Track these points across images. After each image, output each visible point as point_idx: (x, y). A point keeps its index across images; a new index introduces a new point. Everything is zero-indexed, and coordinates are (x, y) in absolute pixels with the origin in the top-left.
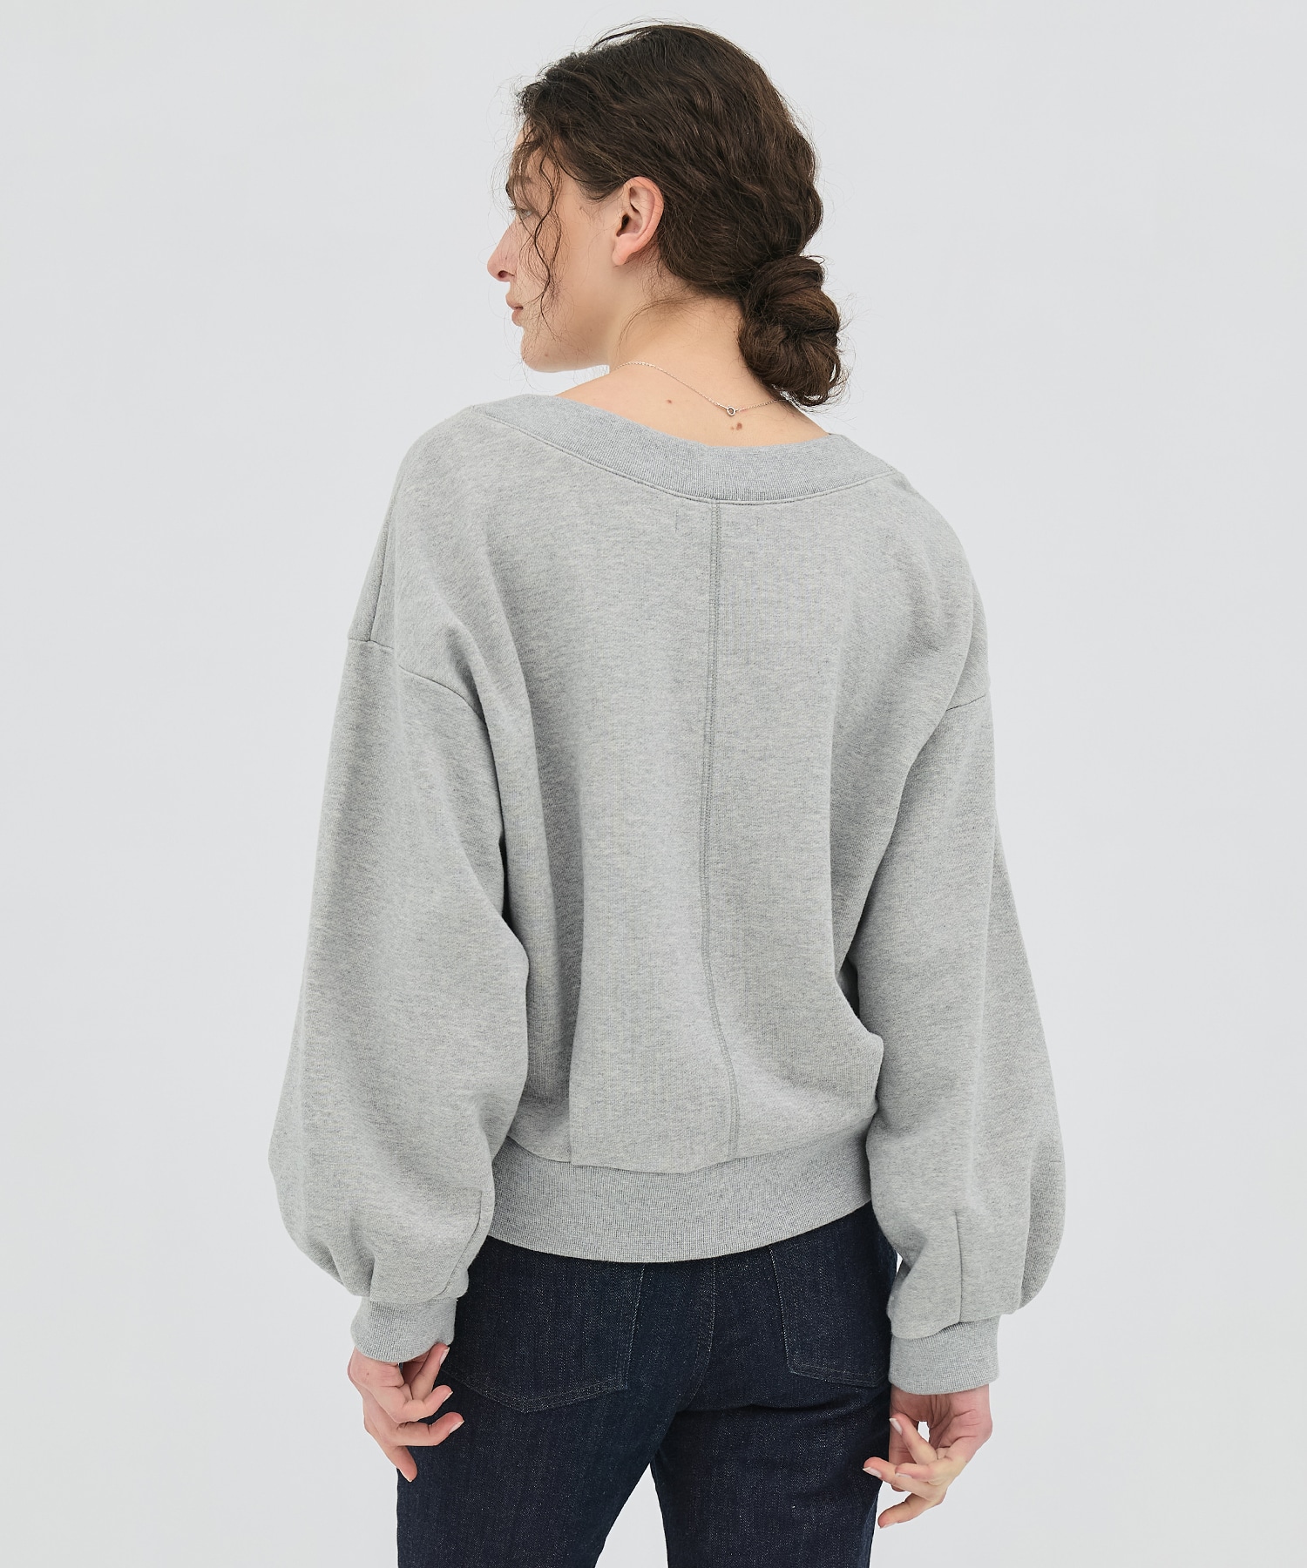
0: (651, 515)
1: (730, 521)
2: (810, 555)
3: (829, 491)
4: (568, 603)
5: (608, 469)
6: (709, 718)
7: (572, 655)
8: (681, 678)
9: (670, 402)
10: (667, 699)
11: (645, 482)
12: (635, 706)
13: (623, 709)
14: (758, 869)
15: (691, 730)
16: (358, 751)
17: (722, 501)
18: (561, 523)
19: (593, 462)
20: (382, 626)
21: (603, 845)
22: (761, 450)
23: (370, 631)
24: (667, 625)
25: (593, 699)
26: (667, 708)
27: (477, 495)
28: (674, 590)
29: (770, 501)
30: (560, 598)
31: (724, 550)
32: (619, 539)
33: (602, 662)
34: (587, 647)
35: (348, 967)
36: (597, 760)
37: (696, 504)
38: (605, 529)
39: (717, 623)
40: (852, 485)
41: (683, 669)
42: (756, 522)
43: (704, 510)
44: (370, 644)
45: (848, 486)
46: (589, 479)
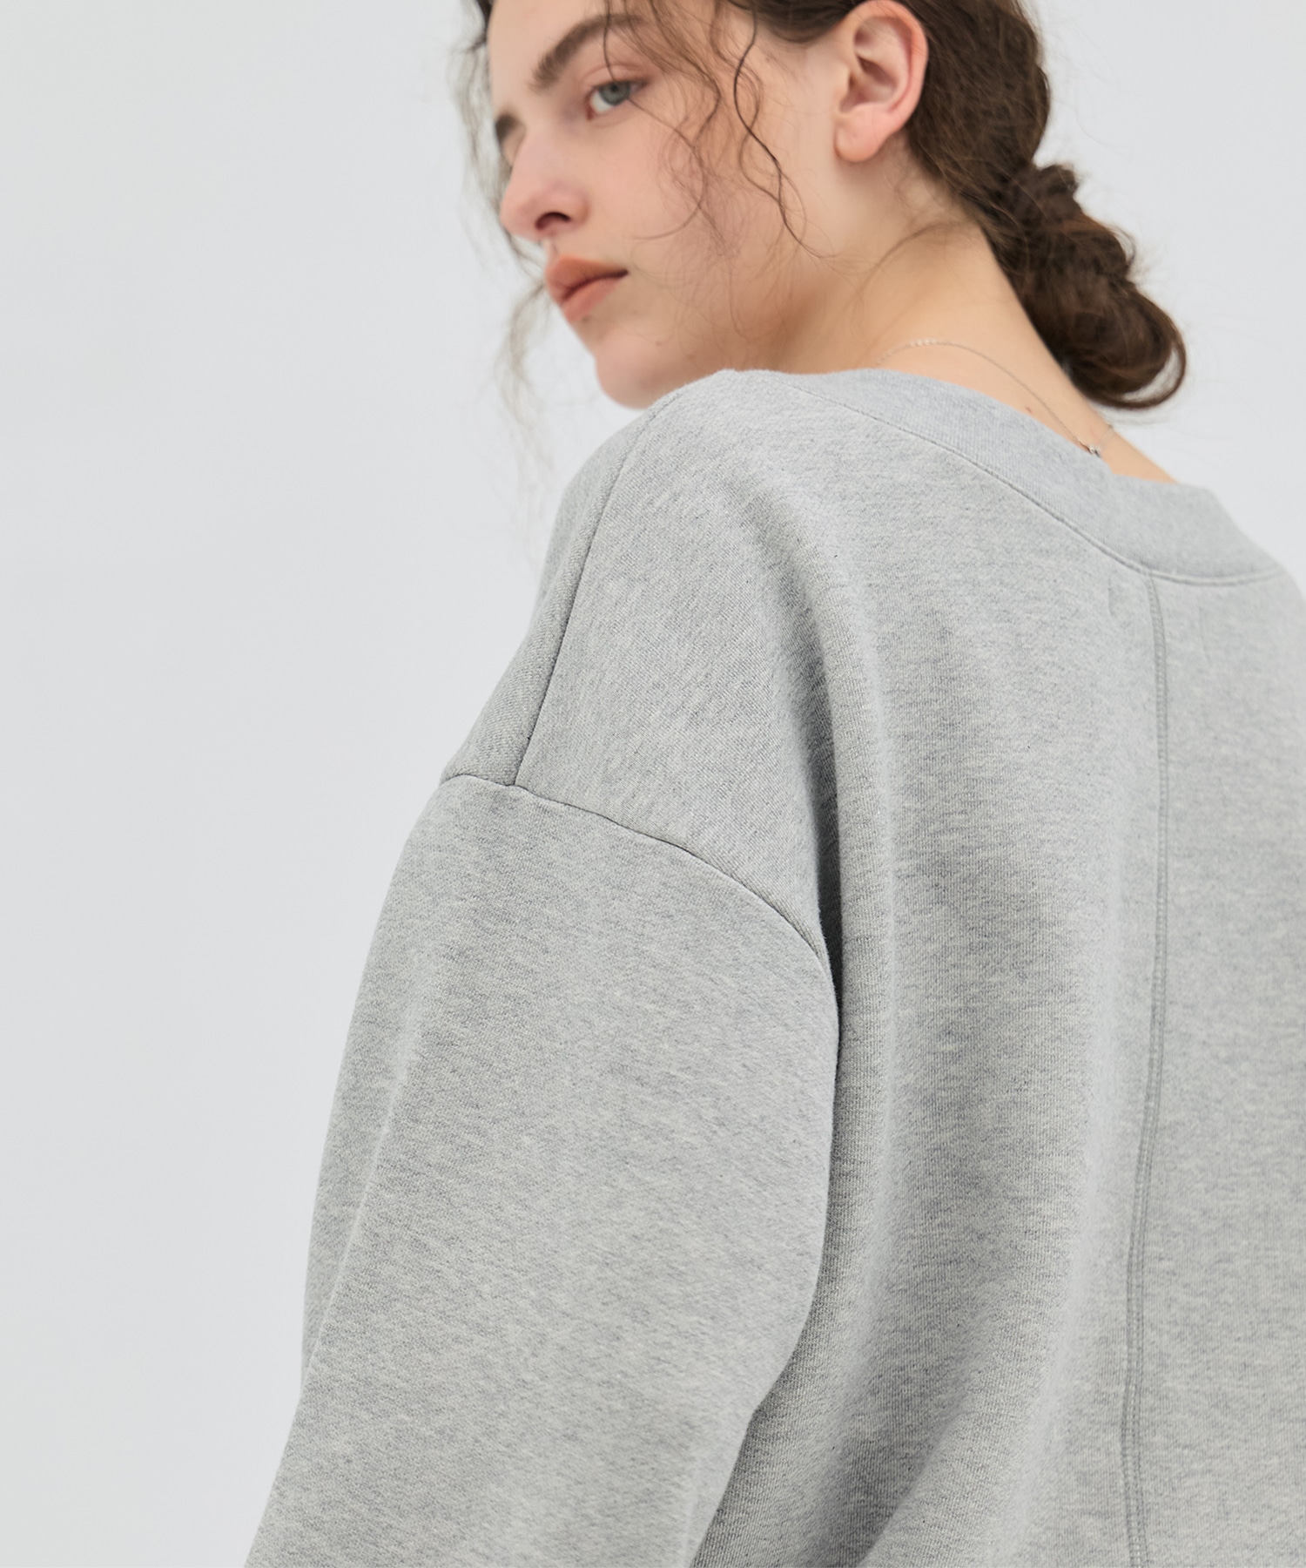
0: (1082, 582)
1: (1170, 609)
6: (1159, 974)
15: (1136, 995)
16: (455, 1002)
17: (1155, 572)
18: (954, 576)
20: (544, 757)
23: (518, 767)
30: (958, 718)
32: (1046, 618)
33: (1047, 849)
34: (1020, 818)
35: (349, 1450)
37: (1128, 571)
38: (1021, 595)
42: (1198, 615)
43: (1138, 583)
44: (513, 792)
46: (989, 499)
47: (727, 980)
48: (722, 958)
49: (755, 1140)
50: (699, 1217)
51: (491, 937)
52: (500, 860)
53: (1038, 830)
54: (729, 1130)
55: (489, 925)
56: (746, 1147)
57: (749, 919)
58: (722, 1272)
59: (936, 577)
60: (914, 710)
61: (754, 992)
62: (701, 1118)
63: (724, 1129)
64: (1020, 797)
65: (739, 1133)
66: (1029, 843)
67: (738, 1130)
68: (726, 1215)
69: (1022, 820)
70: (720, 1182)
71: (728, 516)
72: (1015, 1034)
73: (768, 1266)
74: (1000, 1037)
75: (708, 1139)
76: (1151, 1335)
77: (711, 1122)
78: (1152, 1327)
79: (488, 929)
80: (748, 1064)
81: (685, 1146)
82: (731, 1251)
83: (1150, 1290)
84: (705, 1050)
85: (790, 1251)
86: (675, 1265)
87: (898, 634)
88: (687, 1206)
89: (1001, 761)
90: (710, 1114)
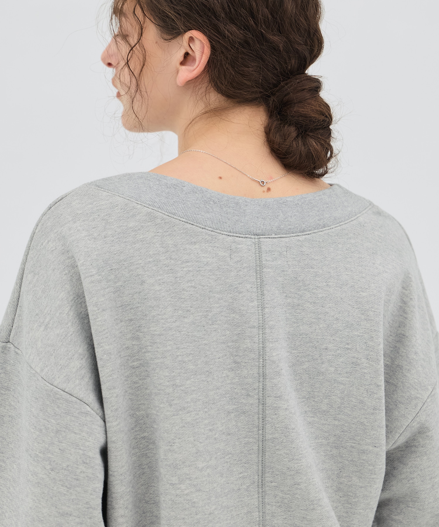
0: (212, 251)
1: (268, 250)
2: (321, 272)
3: (333, 226)
4: (154, 316)
5: (182, 219)
6: (261, 387)
7: (156, 353)
8: (239, 360)
9: (220, 178)
10: (228, 376)
11: (207, 228)
12: (202, 387)
13: (194, 391)
14: (301, 489)
15: (248, 395)
17: (261, 236)
18: (149, 260)
19: (170, 215)
20: (16, 334)
21: (183, 487)
22: (288, 199)
24: (226, 326)
25: (173, 385)
26: (229, 382)
27: (89, 242)
28: (230, 301)
29: (295, 235)
30: (147, 312)
31: (265, 270)
32: (191, 269)
36: (177, 428)
37: (244, 240)
38: (180, 262)
39: (264, 320)
40: (348, 221)
41: (241, 354)
42: (285, 249)
43: (249, 243)
45: (346, 222)
46: (168, 227)
47: (52, 421)
48: (50, 413)
49: (65, 473)
50: (46, 502)
51: (4, 396)
52: (6, 369)
53: (176, 352)
54: (55, 472)
55: (3, 392)
56: (62, 476)
57: (58, 399)
58: (55, 519)
59: (140, 262)
60: (132, 311)
61: (62, 424)
62: (45, 468)
63: (53, 471)
64: (170, 340)
65: (59, 472)
66: (172, 357)
67: (59, 471)
68: (56, 500)
69: (170, 348)
70: (53, 489)
71: (63, 249)
72: (169, 426)
73: (74, 514)
74: (164, 426)
75: (48, 476)
76: (268, 507)
77: (48, 470)
78: (269, 504)
79: (3, 393)
80: (61, 448)
81: (41, 478)
82: (58, 512)
83: (268, 492)
84: (46, 445)
85: (83, 508)
86: (40, 518)
87: (123, 285)
88: (43, 498)
89: (163, 327)
90: (48, 467)
